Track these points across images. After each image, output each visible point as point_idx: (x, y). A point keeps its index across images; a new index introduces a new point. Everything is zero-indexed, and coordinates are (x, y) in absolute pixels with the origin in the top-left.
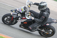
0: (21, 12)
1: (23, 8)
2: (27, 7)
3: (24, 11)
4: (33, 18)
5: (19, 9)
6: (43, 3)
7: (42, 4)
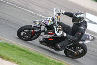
0: (48, 25)
1: (51, 19)
2: (56, 17)
3: (53, 23)
5: (45, 21)
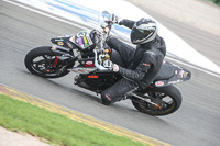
4: (116, 68)
6: (146, 22)
7: (143, 27)
